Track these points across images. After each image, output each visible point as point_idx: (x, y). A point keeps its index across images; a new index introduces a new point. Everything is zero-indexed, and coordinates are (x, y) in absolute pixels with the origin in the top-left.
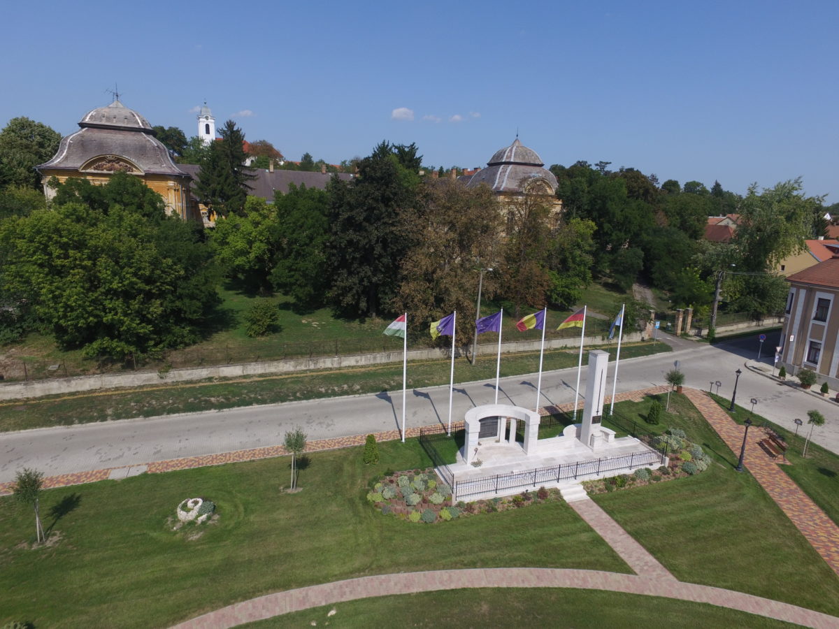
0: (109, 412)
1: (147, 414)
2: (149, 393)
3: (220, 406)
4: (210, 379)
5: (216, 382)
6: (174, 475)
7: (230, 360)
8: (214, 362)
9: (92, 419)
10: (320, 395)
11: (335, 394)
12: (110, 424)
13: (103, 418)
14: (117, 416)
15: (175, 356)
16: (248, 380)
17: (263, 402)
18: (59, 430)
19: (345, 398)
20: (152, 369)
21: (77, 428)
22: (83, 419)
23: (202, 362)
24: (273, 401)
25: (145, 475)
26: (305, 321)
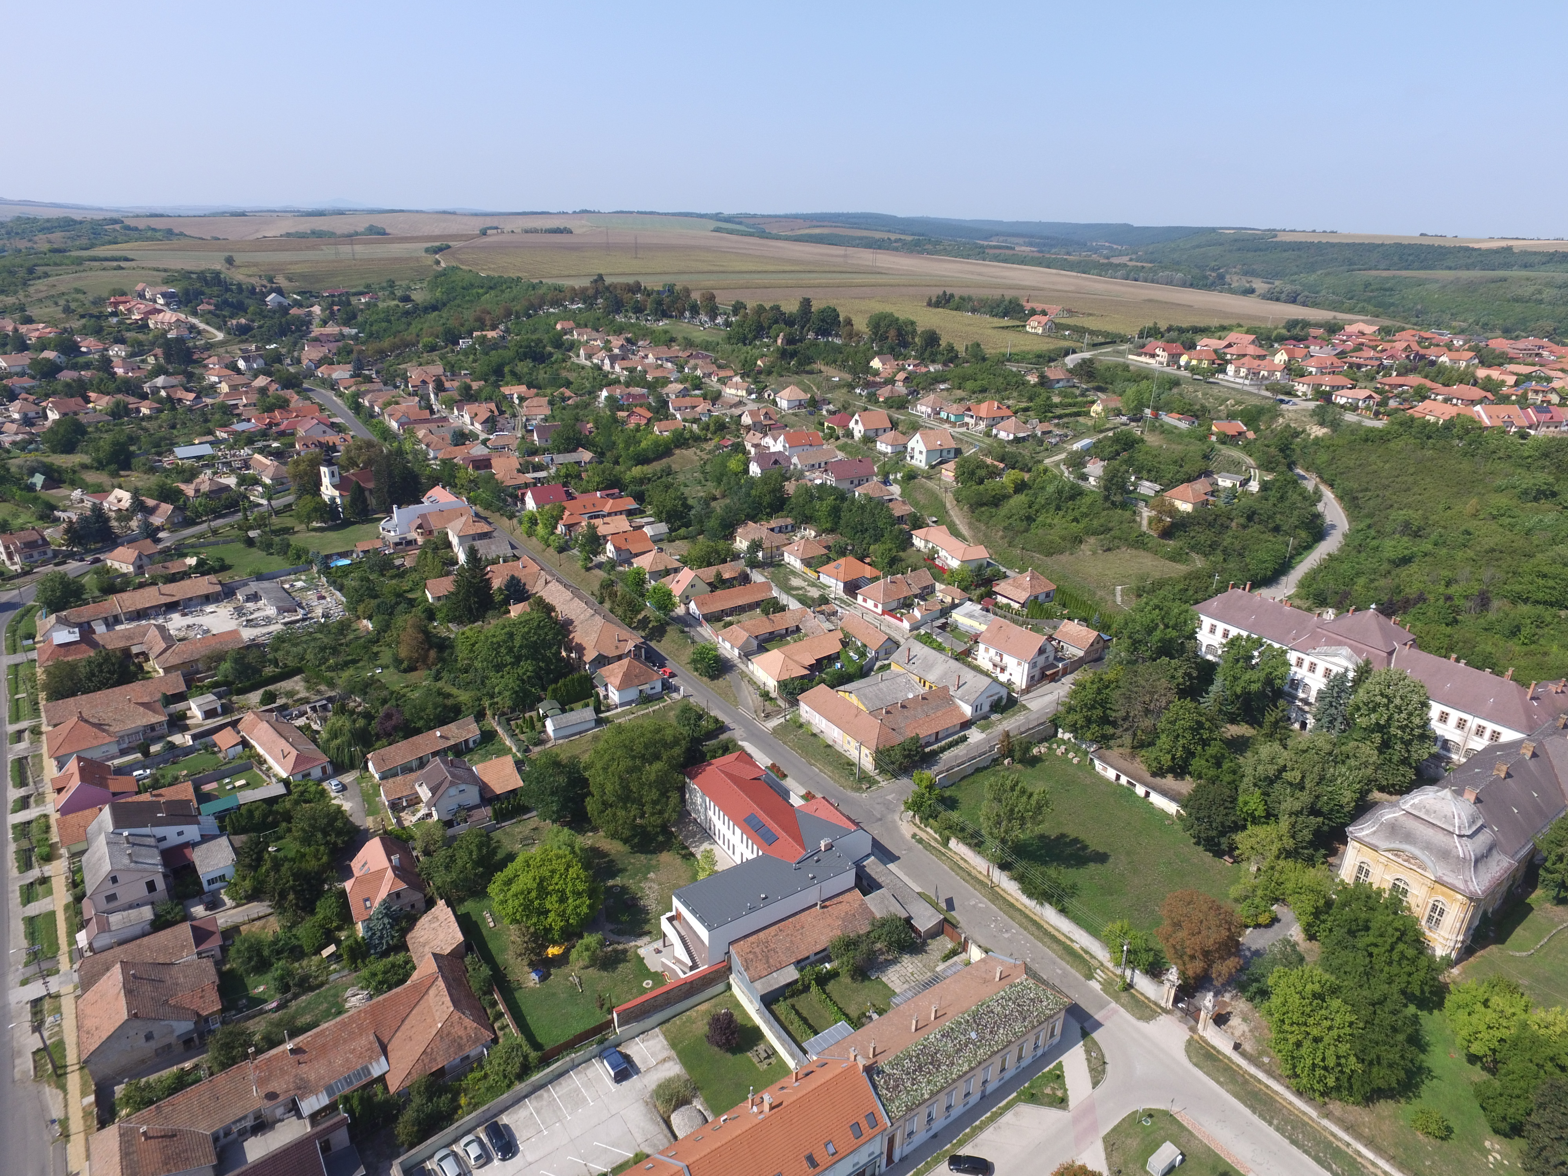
0: (1275, 1122)
1: (1294, 1142)
2: (1305, 1124)
4: (1348, 1144)
5: (1350, 1151)
7: (1370, 1143)
8: (1359, 1137)
9: (1264, 1119)
12: (1271, 1130)
13: (1270, 1124)
14: (1277, 1129)
15: (1336, 1107)
16: (1372, 1169)
18: (1247, 1112)
20: (1315, 1108)
21: (1255, 1119)
22: (1262, 1117)
23: (1349, 1128)
26: (1487, 1144)
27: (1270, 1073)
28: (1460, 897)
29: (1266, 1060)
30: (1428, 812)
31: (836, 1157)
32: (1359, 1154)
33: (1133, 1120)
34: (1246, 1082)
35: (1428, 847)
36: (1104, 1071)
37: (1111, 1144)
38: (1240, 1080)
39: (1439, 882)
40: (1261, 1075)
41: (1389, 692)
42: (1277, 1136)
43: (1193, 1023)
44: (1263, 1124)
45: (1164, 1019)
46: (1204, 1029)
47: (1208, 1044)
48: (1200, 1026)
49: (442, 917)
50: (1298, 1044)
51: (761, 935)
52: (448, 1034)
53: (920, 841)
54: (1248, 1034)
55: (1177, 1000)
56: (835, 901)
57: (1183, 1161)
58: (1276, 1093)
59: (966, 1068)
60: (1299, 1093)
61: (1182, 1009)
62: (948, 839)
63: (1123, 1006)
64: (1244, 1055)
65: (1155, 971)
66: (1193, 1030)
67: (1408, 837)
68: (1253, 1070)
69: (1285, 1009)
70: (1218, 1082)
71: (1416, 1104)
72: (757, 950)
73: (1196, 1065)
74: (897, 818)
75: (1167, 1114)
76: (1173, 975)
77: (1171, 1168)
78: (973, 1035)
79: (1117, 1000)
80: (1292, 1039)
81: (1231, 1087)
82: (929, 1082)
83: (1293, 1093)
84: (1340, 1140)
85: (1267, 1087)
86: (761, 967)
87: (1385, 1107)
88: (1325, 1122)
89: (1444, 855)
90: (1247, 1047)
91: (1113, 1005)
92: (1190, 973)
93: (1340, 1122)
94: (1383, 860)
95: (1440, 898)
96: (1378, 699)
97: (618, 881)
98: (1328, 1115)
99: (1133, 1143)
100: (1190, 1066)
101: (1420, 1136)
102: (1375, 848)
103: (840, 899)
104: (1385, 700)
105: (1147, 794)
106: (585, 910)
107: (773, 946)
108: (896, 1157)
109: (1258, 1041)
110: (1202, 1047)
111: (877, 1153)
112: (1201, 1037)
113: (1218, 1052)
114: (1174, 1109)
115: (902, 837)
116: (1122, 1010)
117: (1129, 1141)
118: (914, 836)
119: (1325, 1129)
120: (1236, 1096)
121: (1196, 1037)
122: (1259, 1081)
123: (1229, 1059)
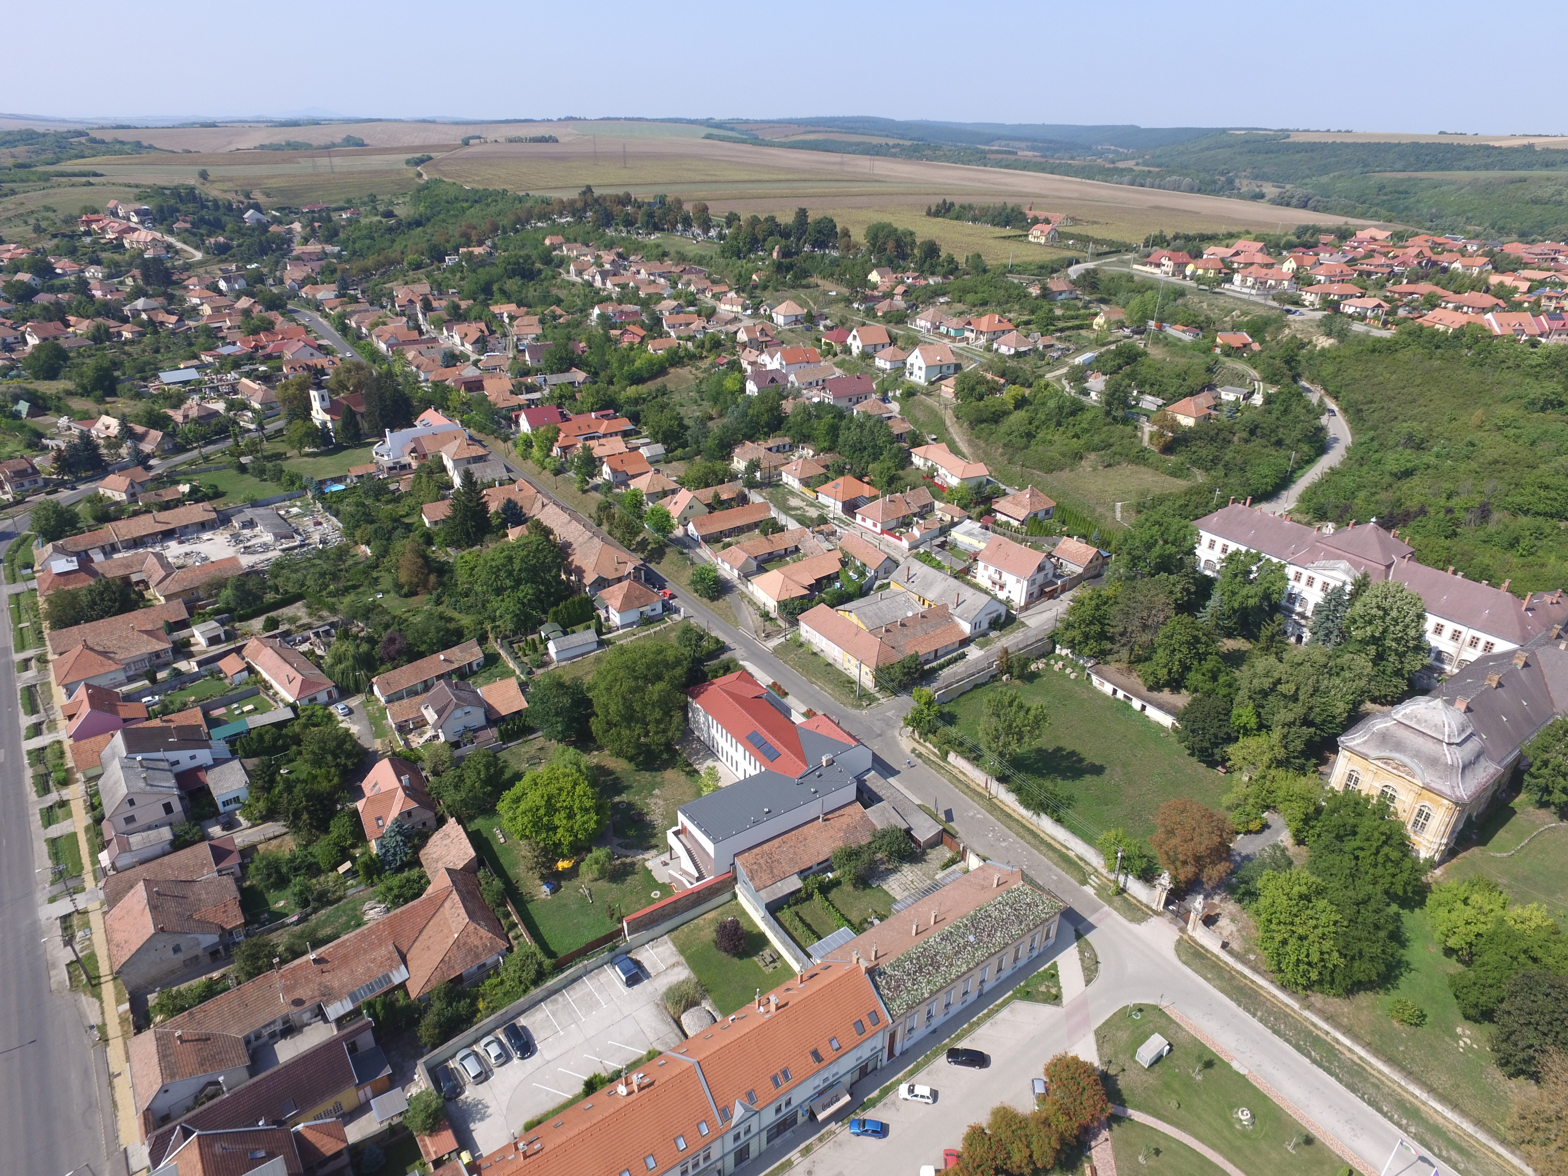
0: (1259, 1014)
1: (1276, 1032)
2: (1287, 1015)
3: (1314, 1061)
4: (1327, 1033)
5: (1328, 1039)
6: (1254, 1088)
7: (1348, 1031)
8: (1338, 1026)
9: (1249, 1011)
10: (1380, 1110)
11: (1391, 1119)
12: (1255, 1022)
13: (1254, 1015)
14: (1261, 1020)
15: (1317, 999)
16: (1348, 1055)
17: (1340, 1081)
18: (1233, 1005)
19: (1395, 1128)
20: (1297, 1000)
21: (1240, 1011)
22: (1247, 1009)
23: (1329, 1018)
24: (1347, 1086)
25: (1244, 1076)
26: (1459, 1030)
27: (1255, 969)
28: (1446, 802)
29: (1252, 957)
30: (1419, 721)
31: (840, 1052)
32: (1337, 1041)
33: (1124, 1014)
34: (1233, 978)
35: (1417, 755)
36: (1096, 970)
37: (1102, 1036)
38: (1227, 976)
39: (1427, 788)
40: (1247, 972)
41: (1386, 604)
42: (1260, 1026)
43: (1182, 924)
44: (1248, 1016)
45: (1154, 921)
46: (1194, 929)
47: (1197, 943)
48: (1190, 927)
49: (453, 834)
50: (1284, 942)
51: (765, 846)
52: (465, 944)
53: (920, 755)
54: (1236, 934)
55: (1168, 903)
56: (837, 814)
57: (1170, 1051)
58: (1261, 987)
59: (964, 968)
60: (1283, 987)
61: (1172, 912)
62: (947, 753)
63: (1115, 909)
64: (1231, 953)
65: (1148, 876)
66: (1183, 930)
67: (1399, 746)
68: (1239, 967)
69: (1273, 910)
70: (1206, 979)
71: (1394, 995)
72: (762, 861)
73: (1185, 963)
74: (897, 734)
75: (1155, 1008)
76: (1165, 880)
77: (1159, 1059)
78: (971, 938)
79: (1110, 903)
80: (1279, 938)
81: (1218, 982)
82: (929, 982)
83: (1277, 987)
84: (1320, 1029)
85: (1253, 982)
86: (766, 877)
87: (1364, 999)
88: (1307, 1014)
89: (1433, 762)
90: (1235, 945)
91: (1107, 908)
92: (1182, 877)
93: (1320, 1013)
94: (1373, 767)
95: (1427, 803)
96: (1374, 611)
97: (624, 797)
98: (1310, 1007)
99: (1123, 1036)
100: (1179, 964)
101: (1396, 1024)
102: (1365, 757)
103: (841, 812)
104: (1381, 613)
105: (1143, 708)
106: (592, 825)
107: (777, 857)
108: (897, 1051)
109: (1245, 940)
110: (1191, 947)
111: (879, 1047)
112: (1190, 937)
113: (1207, 950)
114: (1163, 1004)
115: (901, 752)
116: (1115, 913)
117: (1120, 1034)
118: (913, 750)
119: (1306, 1019)
120: (1223, 990)
121: (1185, 937)
122: (1245, 977)
123: (1217, 957)
